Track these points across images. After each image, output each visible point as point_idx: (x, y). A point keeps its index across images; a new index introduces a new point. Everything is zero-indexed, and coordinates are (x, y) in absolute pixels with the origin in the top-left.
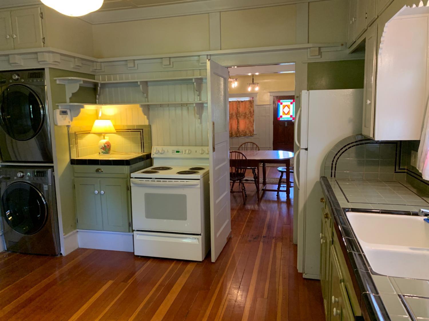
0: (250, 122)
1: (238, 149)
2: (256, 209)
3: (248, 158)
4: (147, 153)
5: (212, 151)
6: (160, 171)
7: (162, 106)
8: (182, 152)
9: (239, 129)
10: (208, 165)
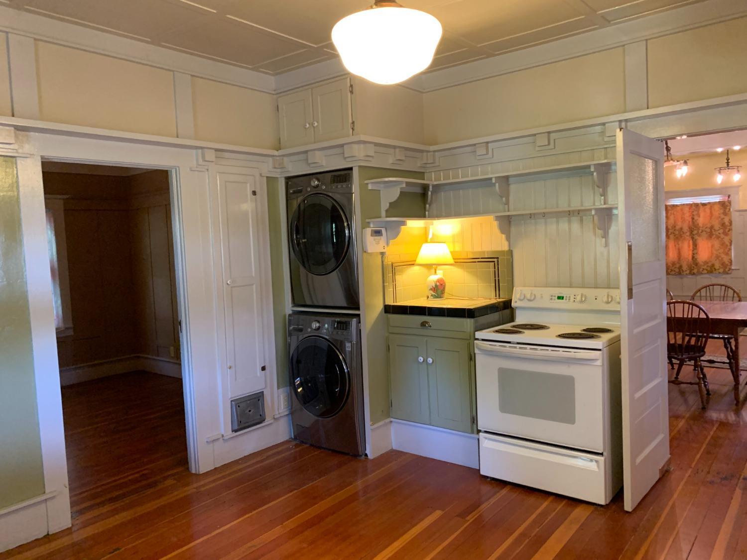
0: (723, 244)
1: (690, 298)
2: (731, 422)
3: (711, 316)
4: (504, 300)
5: (627, 298)
6: (526, 331)
7: (533, 217)
8: (568, 298)
9: (696, 259)
10: (620, 325)
